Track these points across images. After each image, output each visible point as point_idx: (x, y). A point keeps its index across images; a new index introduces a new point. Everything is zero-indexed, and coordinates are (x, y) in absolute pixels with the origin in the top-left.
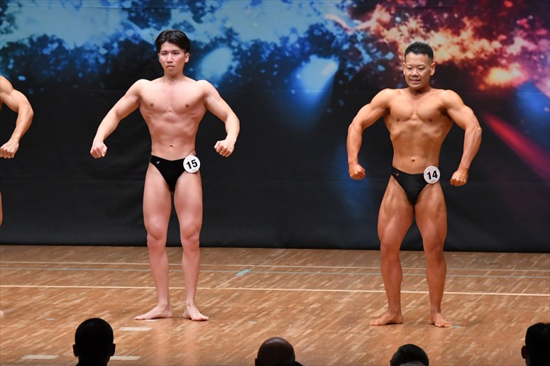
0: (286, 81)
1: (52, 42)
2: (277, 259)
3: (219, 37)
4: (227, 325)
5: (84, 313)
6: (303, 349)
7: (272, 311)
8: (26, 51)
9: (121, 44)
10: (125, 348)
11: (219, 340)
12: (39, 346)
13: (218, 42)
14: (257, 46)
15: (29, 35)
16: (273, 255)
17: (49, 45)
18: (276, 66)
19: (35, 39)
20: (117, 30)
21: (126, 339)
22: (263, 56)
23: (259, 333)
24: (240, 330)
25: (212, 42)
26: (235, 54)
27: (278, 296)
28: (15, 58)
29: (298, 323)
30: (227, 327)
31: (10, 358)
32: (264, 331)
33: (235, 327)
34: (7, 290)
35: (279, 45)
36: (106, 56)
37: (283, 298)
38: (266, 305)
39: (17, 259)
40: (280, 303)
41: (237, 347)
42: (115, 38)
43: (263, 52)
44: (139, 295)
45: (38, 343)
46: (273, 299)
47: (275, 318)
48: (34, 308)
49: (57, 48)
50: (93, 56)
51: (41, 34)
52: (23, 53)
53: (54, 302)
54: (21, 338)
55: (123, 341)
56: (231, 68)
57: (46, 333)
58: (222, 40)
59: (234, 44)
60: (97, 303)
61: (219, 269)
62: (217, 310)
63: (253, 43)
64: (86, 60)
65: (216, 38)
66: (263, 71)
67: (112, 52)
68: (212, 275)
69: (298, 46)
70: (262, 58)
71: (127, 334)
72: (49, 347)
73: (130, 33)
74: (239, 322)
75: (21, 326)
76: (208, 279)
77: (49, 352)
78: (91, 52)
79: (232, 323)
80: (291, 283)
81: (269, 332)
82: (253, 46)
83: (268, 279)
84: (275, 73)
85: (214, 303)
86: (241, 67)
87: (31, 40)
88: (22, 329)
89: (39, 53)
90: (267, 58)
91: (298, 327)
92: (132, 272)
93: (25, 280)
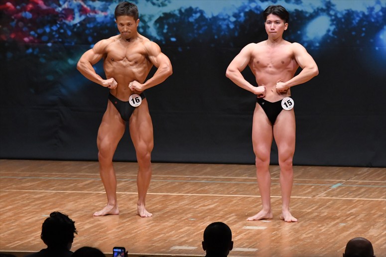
0: (372, 40)
1: (196, 12)
2: (362, 176)
3: (320, 8)
4: (324, 225)
5: (216, 215)
6: (382, 245)
7: (358, 216)
8: (176, 19)
9: (246, 14)
10: (246, 242)
11: (317, 237)
12: (184, 239)
13: (319, 11)
14: (350, 14)
15: (179, 7)
16: (359, 173)
17: (194, 15)
18: (364, 29)
19: (183, 10)
20: (243, 3)
21: (247, 235)
22: (354, 21)
23: (348, 233)
24: (333, 230)
25: (315, 12)
26: (332, 20)
27: (363, 204)
28: (168, 24)
29: (378, 225)
30: (324, 227)
31: (163, 248)
32: (351, 231)
33: (330, 228)
34: (161, 197)
35: (366, 13)
36: (235, 23)
37: (366, 206)
38: (353, 211)
39: (168, 173)
40: (364, 210)
41: (332, 243)
42: (242, 9)
43: (354, 19)
44: (258, 202)
45: (183, 237)
46: (359, 207)
47: (360, 221)
48: (180, 211)
49: (200, 17)
50: (226, 22)
51: (188, 7)
52: (175, 21)
53: (195, 206)
54: (171, 233)
55: (245, 237)
56: (329, 31)
57: (188, 230)
58: (322, 10)
59: (332, 13)
60: (227, 207)
61: (318, 183)
62: (316, 214)
63: (346, 12)
64: (220, 26)
65: (318, 9)
66: (353, 33)
67: (239, 20)
68: (313, 187)
69: (381, 14)
70: (352, 23)
71: (248, 232)
72: (191, 240)
73: (253, 5)
74: (333, 223)
75: (171, 224)
76: (310, 190)
77: (191, 244)
78: (224, 20)
79: (327, 224)
80: (373, 194)
81: (356, 232)
82: (346, 14)
83: (355, 191)
84: (363, 35)
85: (314, 208)
86: (336, 30)
87: (180, 11)
88: (172, 226)
89: (186, 20)
90: (357, 23)
91: (379, 228)
92: (253, 185)
93: (173, 189)
